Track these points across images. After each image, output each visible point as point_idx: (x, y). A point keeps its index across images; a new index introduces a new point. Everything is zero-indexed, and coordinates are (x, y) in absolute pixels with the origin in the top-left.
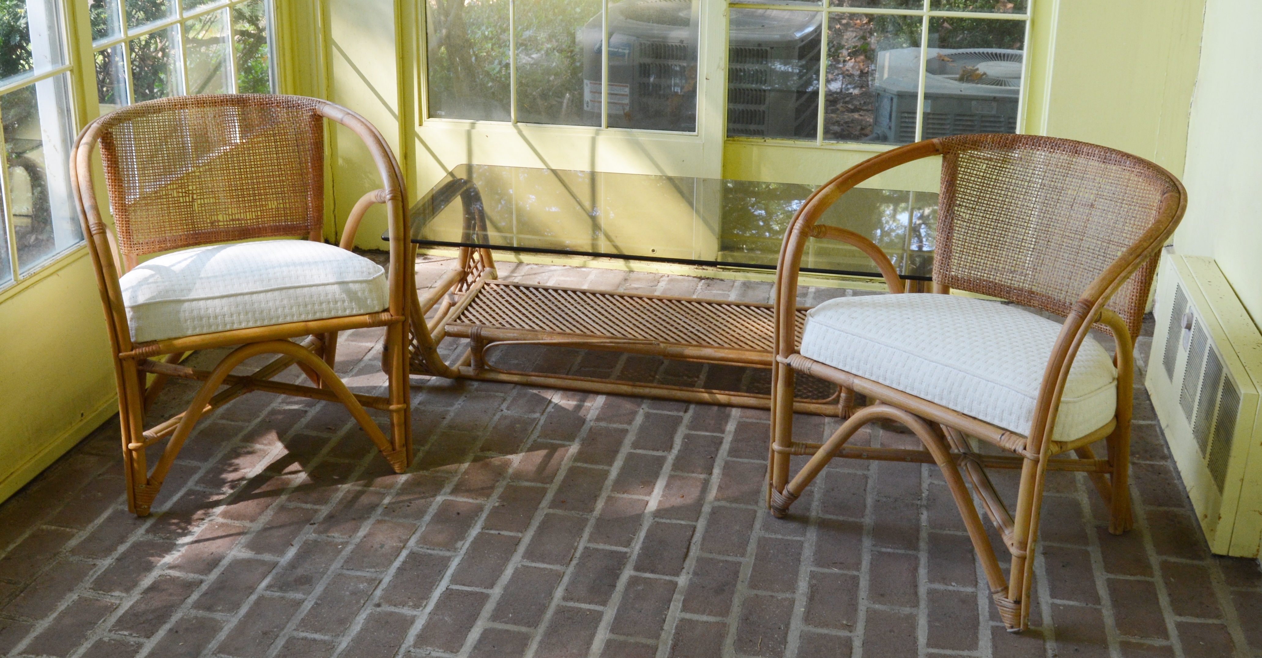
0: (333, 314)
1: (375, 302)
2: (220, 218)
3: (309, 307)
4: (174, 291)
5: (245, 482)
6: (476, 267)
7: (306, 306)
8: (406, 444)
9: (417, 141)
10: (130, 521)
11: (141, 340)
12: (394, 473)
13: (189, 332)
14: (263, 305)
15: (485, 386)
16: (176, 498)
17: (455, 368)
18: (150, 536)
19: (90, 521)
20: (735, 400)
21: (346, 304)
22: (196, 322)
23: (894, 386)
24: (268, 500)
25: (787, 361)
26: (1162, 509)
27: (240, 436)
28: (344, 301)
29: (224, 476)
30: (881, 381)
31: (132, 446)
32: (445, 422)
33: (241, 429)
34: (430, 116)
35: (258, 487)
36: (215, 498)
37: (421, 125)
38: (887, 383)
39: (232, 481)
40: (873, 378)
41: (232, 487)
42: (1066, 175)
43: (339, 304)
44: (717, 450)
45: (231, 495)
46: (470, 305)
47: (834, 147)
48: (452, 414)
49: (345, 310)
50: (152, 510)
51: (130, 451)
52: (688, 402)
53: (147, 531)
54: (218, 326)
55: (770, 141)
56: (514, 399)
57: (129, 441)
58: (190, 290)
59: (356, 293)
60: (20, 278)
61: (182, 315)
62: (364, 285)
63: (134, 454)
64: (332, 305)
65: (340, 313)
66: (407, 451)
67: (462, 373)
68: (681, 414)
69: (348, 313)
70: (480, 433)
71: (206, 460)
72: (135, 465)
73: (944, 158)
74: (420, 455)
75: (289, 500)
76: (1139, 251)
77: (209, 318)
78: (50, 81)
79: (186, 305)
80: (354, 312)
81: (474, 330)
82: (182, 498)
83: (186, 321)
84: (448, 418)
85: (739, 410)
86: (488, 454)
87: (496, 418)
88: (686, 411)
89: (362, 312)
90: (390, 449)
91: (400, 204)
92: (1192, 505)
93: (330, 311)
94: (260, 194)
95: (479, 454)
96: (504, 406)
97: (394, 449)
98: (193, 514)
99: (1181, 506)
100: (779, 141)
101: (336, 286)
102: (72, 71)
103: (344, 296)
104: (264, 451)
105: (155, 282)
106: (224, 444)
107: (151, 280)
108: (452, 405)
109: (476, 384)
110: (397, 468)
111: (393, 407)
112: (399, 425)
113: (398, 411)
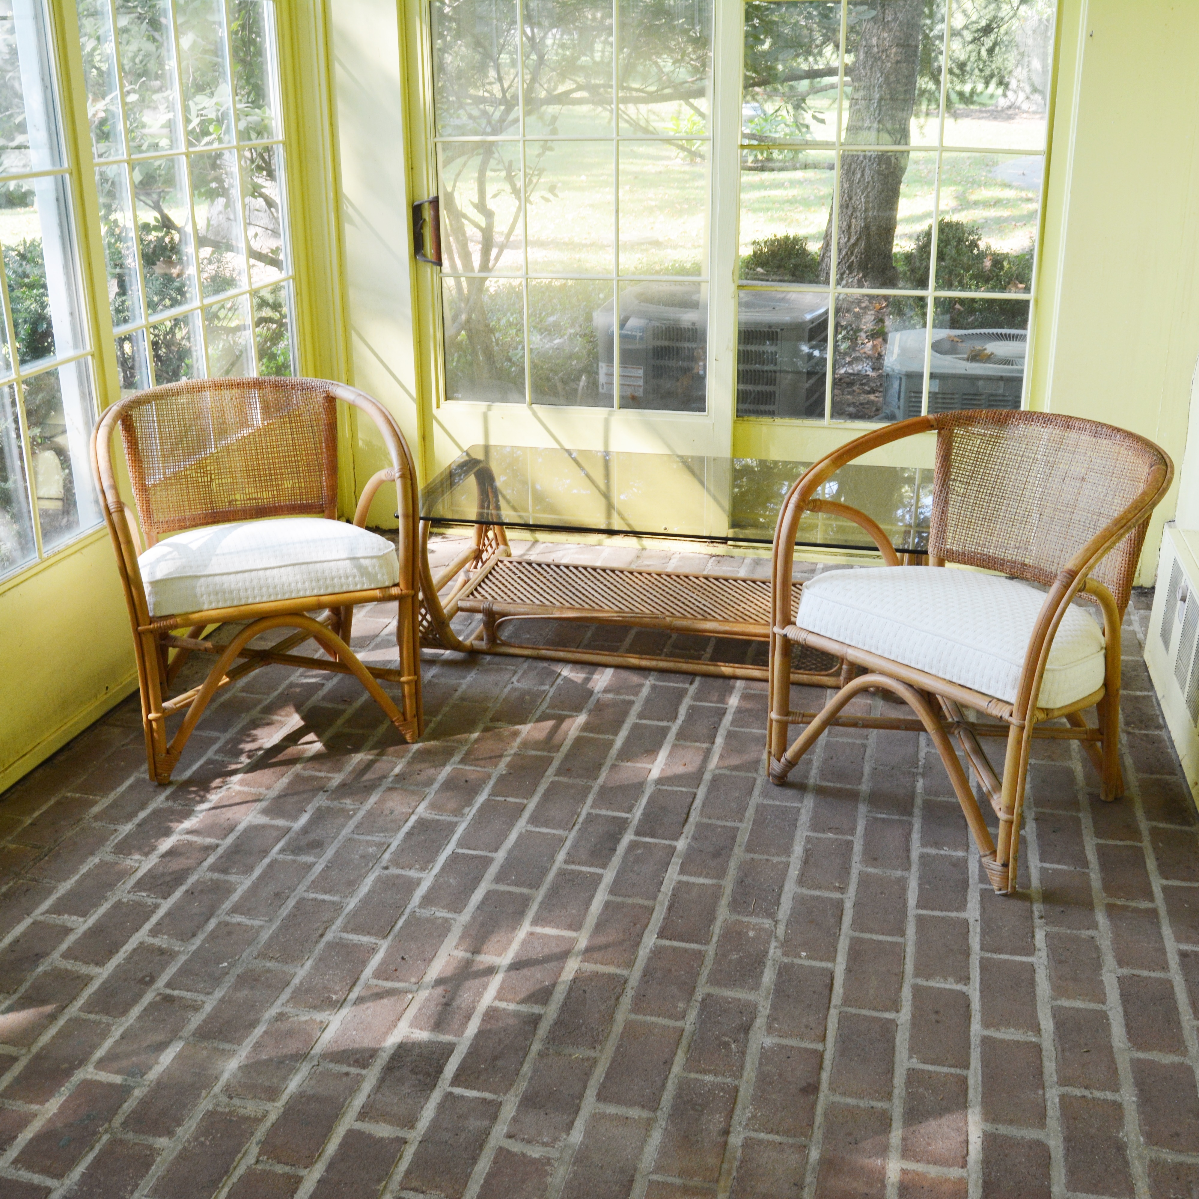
0: (345, 589)
1: (386, 577)
2: (238, 497)
3: (321, 582)
4: (191, 567)
5: (261, 753)
6: (491, 545)
7: (318, 580)
8: (417, 715)
9: (434, 422)
10: (151, 789)
11: (159, 614)
12: (407, 743)
13: (206, 607)
14: (276, 581)
15: (497, 659)
16: (195, 767)
17: (468, 642)
18: (170, 803)
19: (113, 788)
20: (740, 672)
21: (357, 579)
22: (212, 597)
23: (886, 655)
24: (284, 768)
25: (784, 632)
26: (1154, 776)
27: (259, 708)
28: (355, 576)
29: (242, 746)
30: (873, 651)
31: (151, 716)
32: (457, 694)
33: (260, 701)
34: (447, 399)
35: (275, 757)
36: (233, 767)
37: (438, 407)
38: (879, 652)
39: (250, 751)
40: (866, 648)
41: (249, 757)
42: (1058, 450)
43: (350, 579)
44: (721, 720)
45: (249, 764)
46: (483, 581)
47: (840, 426)
48: (464, 687)
49: (356, 585)
50: (172, 778)
51: (150, 722)
52: (693, 674)
53: (167, 799)
54: (233, 600)
55: (778, 420)
56: (525, 672)
57: (149, 711)
58: (206, 566)
59: (366, 568)
60: (45, 556)
61: (198, 590)
62: (374, 561)
63: (154, 724)
64: (343, 580)
65: (351, 588)
66: (418, 721)
67: (475, 647)
68: (687, 686)
69: (359, 587)
70: (491, 705)
71: (225, 731)
72: (155, 735)
73: (939, 433)
74: (432, 725)
75: (304, 769)
76: (1124, 521)
77: (224, 593)
78: (73, 365)
79: (202, 580)
80: (365, 587)
81: (486, 605)
82: (201, 767)
83: (202, 595)
84: (460, 690)
85: (744, 682)
86: (498, 724)
87: (507, 690)
88: (691, 683)
89: (373, 586)
90: (402, 719)
91: (409, 482)
92: (1183, 773)
93: (342, 586)
94: (277, 474)
95: (490, 724)
96: (515, 679)
97: (405, 720)
98: (211, 782)
99: (1172, 773)
100: (787, 421)
101: (348, 562)
102: (93, 355)
103: (355, 571)
104: (281, 722)
105: (173, 559)
106: (243, 715)
107: (168, 557)
108: (464, 678)
109: (488, 658)
110: (408, 738)
111: (404, 679)
112: (410, 696)
113: (408, 682)
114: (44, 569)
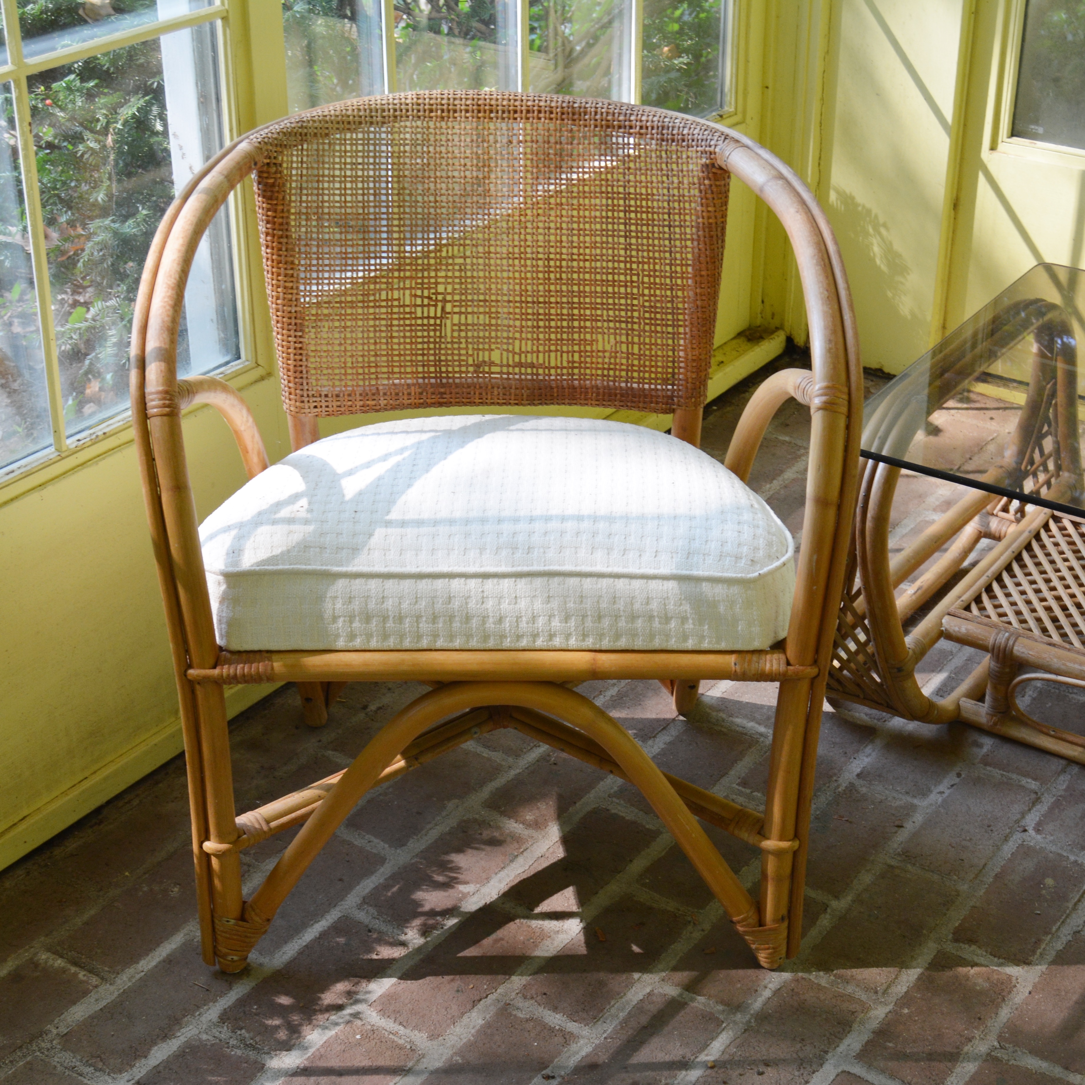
0: (657, 644)
1: (756, 630)
3: (606, 622)
4: (322, 548)
5: (451, 922)
6: (1045, 465)
7: (600, 618)
8: (789, 916)
10: (202, 980)
11: (236, 646)
12: (758, 966)
13: (341, 644)
14: (505, 606)
15: (1006, 751)
16: (310, 934)
17: (947, 702)
21: (689, 626)
22: (356, 624)
24: (482, 981)
27: (486, 792)
28: (684, 620)
29: (419, 895)
31: (209, 846)
32: (902, 836)
33: (496, 770)
34: (1014, 133)
35: (476, 941)
36: (386, 952)
37: (993, 148)
39: (433, 913)
41: (425, 931)
43: (673, 624)
45: (419, 950)
46: (1009, 568)
48: (919, 818)
49: (685, 638)
50: (253, 956)
51: (207, 856)
54: (402, 637)
56: (1057, 804)
57: (205, 836)
58: (355, 550)
59: (713, 604)
60: (71, 443)
61: (328, 607)
62: (735, 590)
63: (215, 862)
64: (656, 624)
65: (673, 644)
66: (789, 927)
67: (964, 714)
69: (690, 644)
70: (964, 887)
71: (400, 843)
72: (217, 882)
74: (825, 921)
75: (524, 993)
77: (385, 619)
78: (185, 36)
79: (341, 583)
80: (706, 645)
81: (1002, 638)
82: (323, 935)
83: (335, 619)
84: (909, 827)
86: (968, 951)
87: (1009, 848)
89: (723, 646)
90: (753, 919)
91: (842, 423)
93: (652, 636)
95: (950, 947)
96: (1031, 820)
97: (761, 923)
98: (324, 988)
101: (671, 585)
103: (687, 607)
104: (518, 839)
105: (290, 521)
106: (451, 805)
107: (284, 513)
108: (924, 793)
109: (987, 743)
110: (762, 957)
111: (770, 844)
112: (779, 880)
113: (779, 853)
114: (64, 474)
